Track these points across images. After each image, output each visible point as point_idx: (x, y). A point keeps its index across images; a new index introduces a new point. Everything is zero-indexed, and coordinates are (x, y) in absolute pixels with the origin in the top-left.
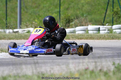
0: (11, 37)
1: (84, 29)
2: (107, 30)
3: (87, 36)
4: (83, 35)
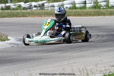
0: (4, 15)
1: (70, 3)
2: (93, 3)
3: (75, 13)
4: (71, 12)
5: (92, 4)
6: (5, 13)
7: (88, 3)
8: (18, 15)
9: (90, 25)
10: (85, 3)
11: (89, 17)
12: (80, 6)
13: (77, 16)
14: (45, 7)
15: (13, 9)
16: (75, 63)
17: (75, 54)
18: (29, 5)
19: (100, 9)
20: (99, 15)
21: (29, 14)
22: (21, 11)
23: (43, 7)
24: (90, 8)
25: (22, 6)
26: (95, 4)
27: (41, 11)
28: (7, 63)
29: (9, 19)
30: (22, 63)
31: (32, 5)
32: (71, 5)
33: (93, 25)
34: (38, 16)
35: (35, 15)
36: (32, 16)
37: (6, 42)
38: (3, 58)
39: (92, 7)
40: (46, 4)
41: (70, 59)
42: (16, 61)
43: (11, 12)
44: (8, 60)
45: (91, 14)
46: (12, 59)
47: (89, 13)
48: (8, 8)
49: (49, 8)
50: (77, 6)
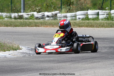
0: (17, 24)
1: (84, 14)
2: (106, 14)
3: (88, 24)
4: (83, 23)
5: (105, 16)
6: (18, 22)
7: (101, 15)
8: (30, 24)
9: (102, 37)
10: (98, 14)
11: (102, 29)
12: (93, 17)
13: (89, 27)
14: (58, 17)
15: (26, 19)
16: (86, 74)
17: (86, 65)
18: (42, 15)
19: (112, 20)
20: (111, 27)
21: (41, 24)
22: (34, 20)
23: (56, 17)
24: (102, 19)
25: (35, 15)
26: (108, 16)
27: (54, 21)
28: (18, 72)
29: (22, 29)
30: (33, 73)
31: (44, 15)
32: (84, 16)
33: (106, 37)
34: (50, 26)
35: (47, 25)
36: (45, 26)
37: (18, 51)
38: (14, 67)
39: (105, 19)
40: (58, 15)
41: (81, 70)
42: (28, 71)
43: (24, 22)
44: (19, 69)
45: (104, 26)
46: (23, 69)
47: (101, 24)
48: (21, 17)
49: (62, 18)
50: (90, 17)
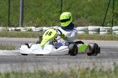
3: (87, 36)
8: (28, 35)
10: (98, 30)
25: (32, 30)
31: (43, 30)
45: (104, 39)
47: (102, 37)
